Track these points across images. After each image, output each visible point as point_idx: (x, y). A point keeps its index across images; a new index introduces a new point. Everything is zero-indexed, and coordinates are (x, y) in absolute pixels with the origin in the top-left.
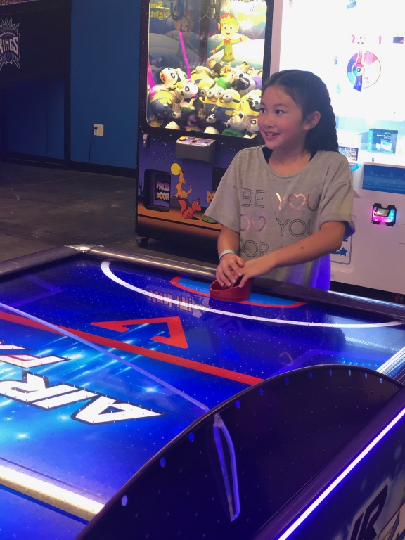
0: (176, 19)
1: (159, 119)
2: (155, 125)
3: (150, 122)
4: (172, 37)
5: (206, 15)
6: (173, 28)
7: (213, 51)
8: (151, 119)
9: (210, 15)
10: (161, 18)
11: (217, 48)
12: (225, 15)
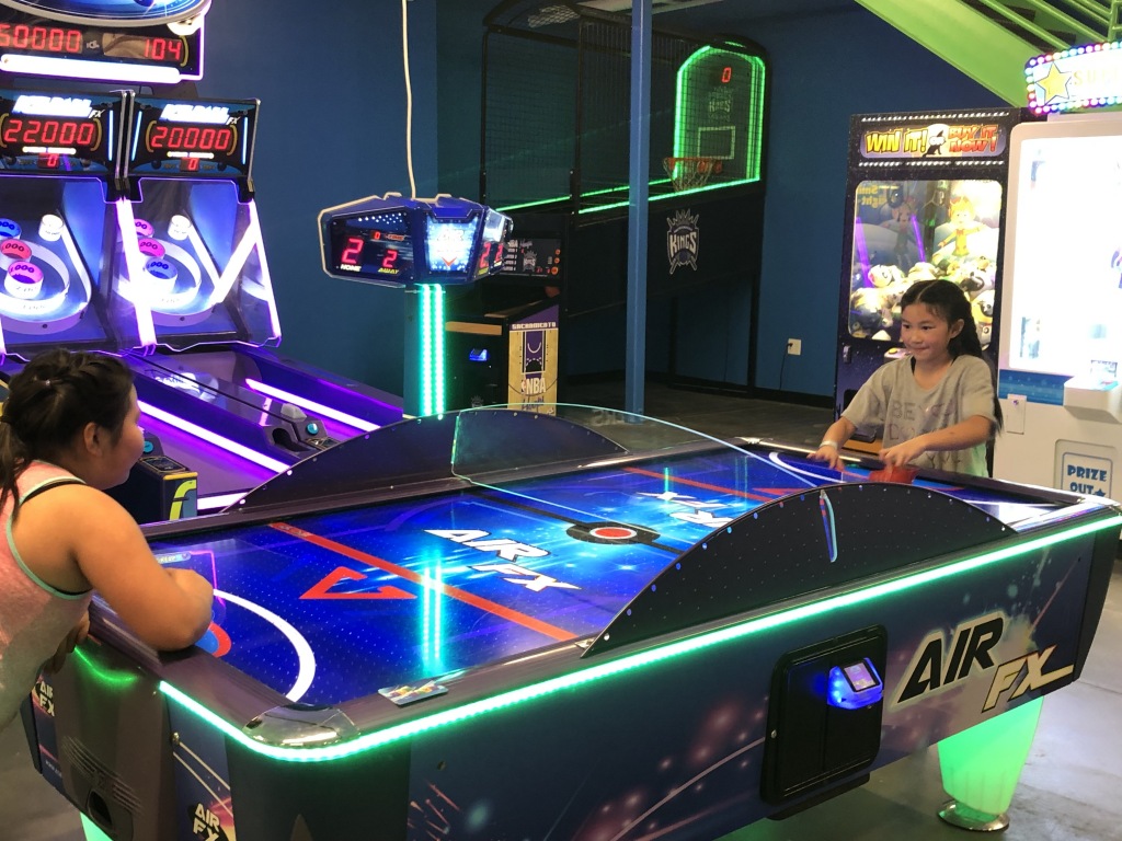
0: (894, 206)
1: (864, 328)
2: (860, 334)
3: (853, 331)
4: (888, 227)
5: (932, 201)
6: (891, 217)
7: (941, 244)
8: (855, 328)
9: (937, 200)
10: (875, 206)
11: (947, 240)
12: (957, 200)
